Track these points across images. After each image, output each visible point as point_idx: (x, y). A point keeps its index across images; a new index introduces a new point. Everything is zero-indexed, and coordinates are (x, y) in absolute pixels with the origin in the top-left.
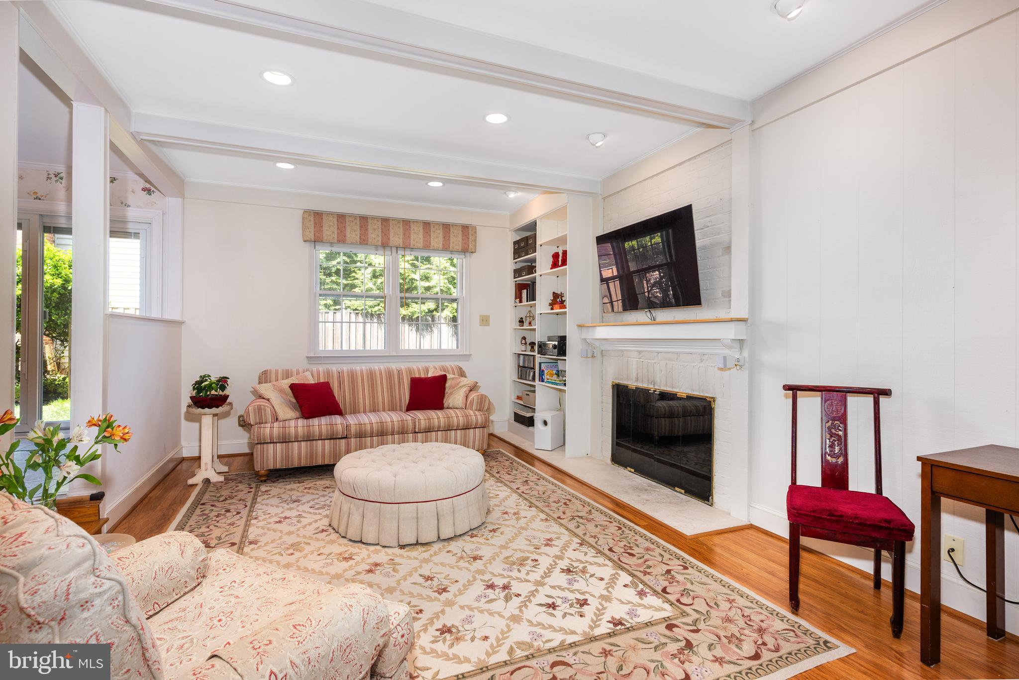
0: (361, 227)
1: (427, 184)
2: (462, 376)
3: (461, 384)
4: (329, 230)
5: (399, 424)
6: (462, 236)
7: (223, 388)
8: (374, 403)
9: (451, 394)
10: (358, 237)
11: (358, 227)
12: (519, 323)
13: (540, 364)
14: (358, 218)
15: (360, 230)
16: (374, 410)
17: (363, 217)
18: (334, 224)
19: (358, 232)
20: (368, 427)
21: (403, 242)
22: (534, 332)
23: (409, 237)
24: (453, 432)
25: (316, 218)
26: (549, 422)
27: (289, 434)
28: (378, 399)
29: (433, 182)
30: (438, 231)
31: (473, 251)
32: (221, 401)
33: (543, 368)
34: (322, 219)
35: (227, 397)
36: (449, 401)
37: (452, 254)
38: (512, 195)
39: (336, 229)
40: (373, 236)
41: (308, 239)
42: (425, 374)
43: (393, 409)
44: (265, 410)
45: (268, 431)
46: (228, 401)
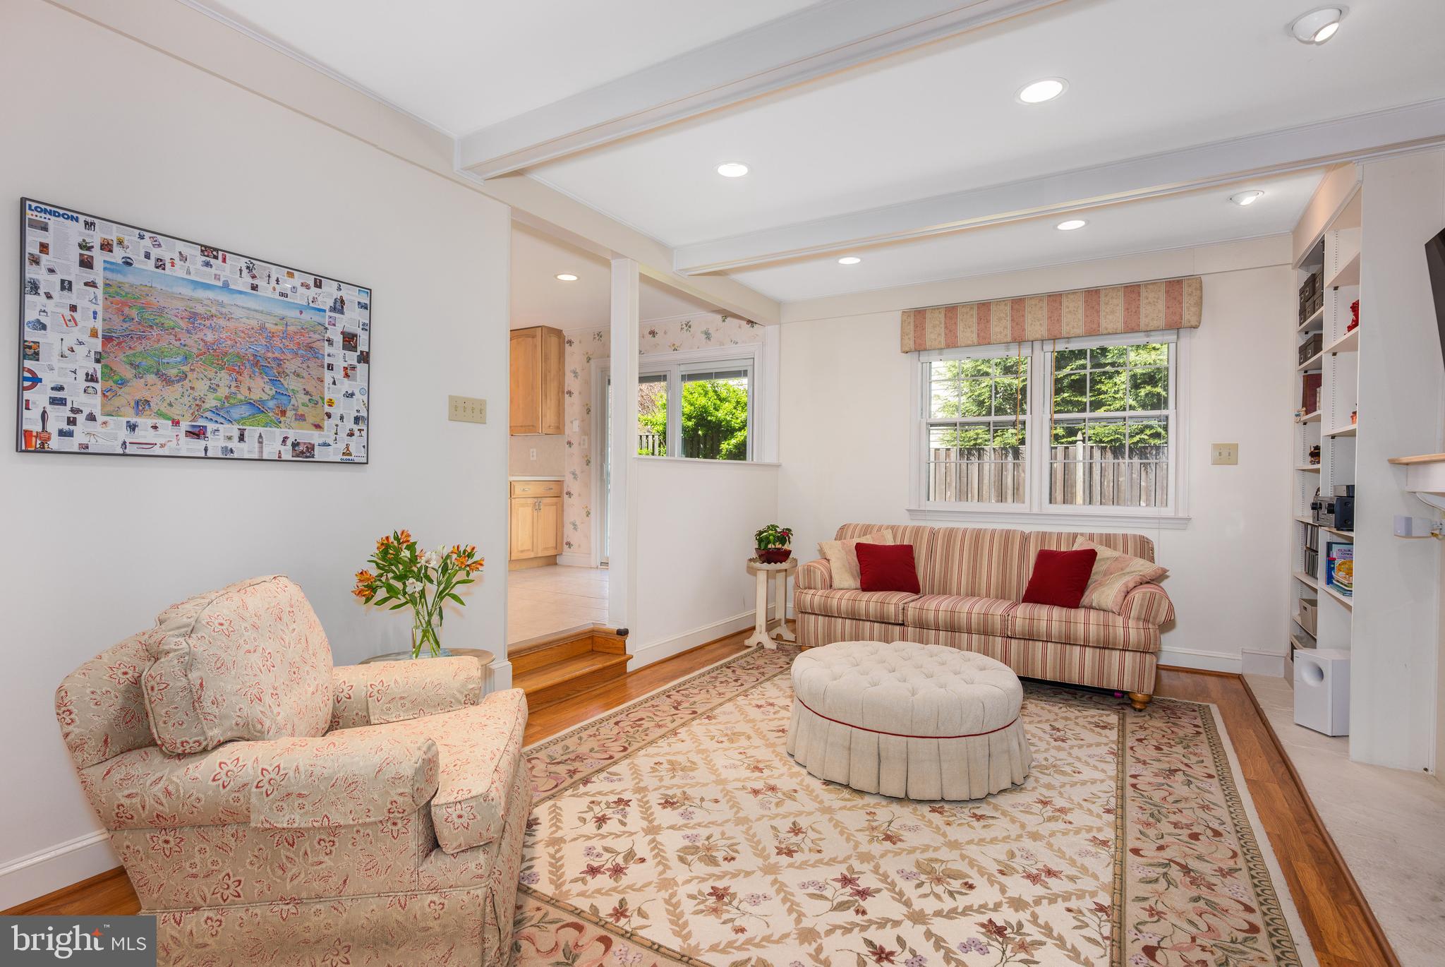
0: (980, 319)
1: (1055, 227)
2: (1142, 556)
3: (1128, 570)
4: (934, 333)
5: (979, 618)
6: (1167, 301)
7: (783, 541)
8: (974, 583)
9: (1101, 585)
10: (975, 336)
11: (975, 320)
12: (1309, 458)
13: (1329, 546)
14: (976, 308)
15: (978, 324)
16: (972, 593)
17: (984, 304)
18: (941, 323)
19: (975, 328)
20: (931, 616)
21: (1049, 330)
22: (1316, 475)
23: (1059, 321)
24: (1077, 650)
25: (918, 317)
26: (1328, 673)
27: (831, 607)
28: (980, 578)
29: (1064, 224)
30: (1115, 301)
31: (1193, 323)
32: (783, 556)
33: (1334, 554)
34: (925, 318)
35: (789, 552)
36: (1094, 595)
37: (1148, 336)
38: (1248, 200)
39: (943, 330)
40: (997, 329)
41: (907, 349)
42: (1068, 545)
43: (1002, 596)
44: (814, 572)
45: (808, 598)
46: (791, 556)
